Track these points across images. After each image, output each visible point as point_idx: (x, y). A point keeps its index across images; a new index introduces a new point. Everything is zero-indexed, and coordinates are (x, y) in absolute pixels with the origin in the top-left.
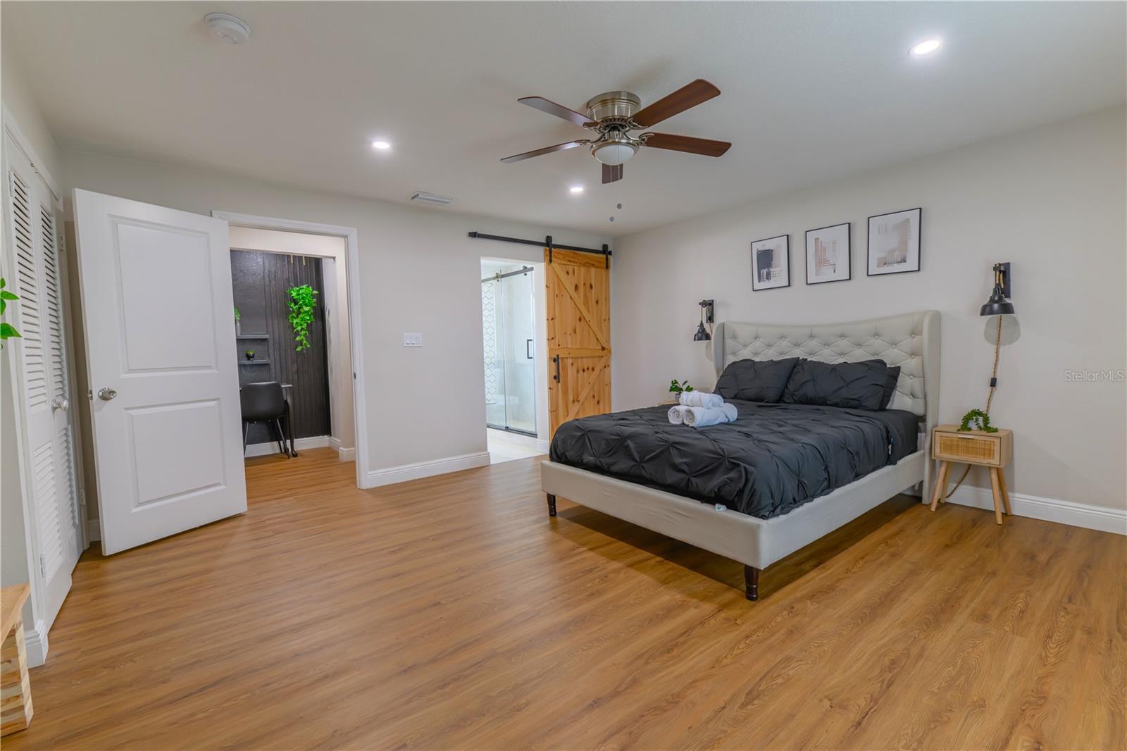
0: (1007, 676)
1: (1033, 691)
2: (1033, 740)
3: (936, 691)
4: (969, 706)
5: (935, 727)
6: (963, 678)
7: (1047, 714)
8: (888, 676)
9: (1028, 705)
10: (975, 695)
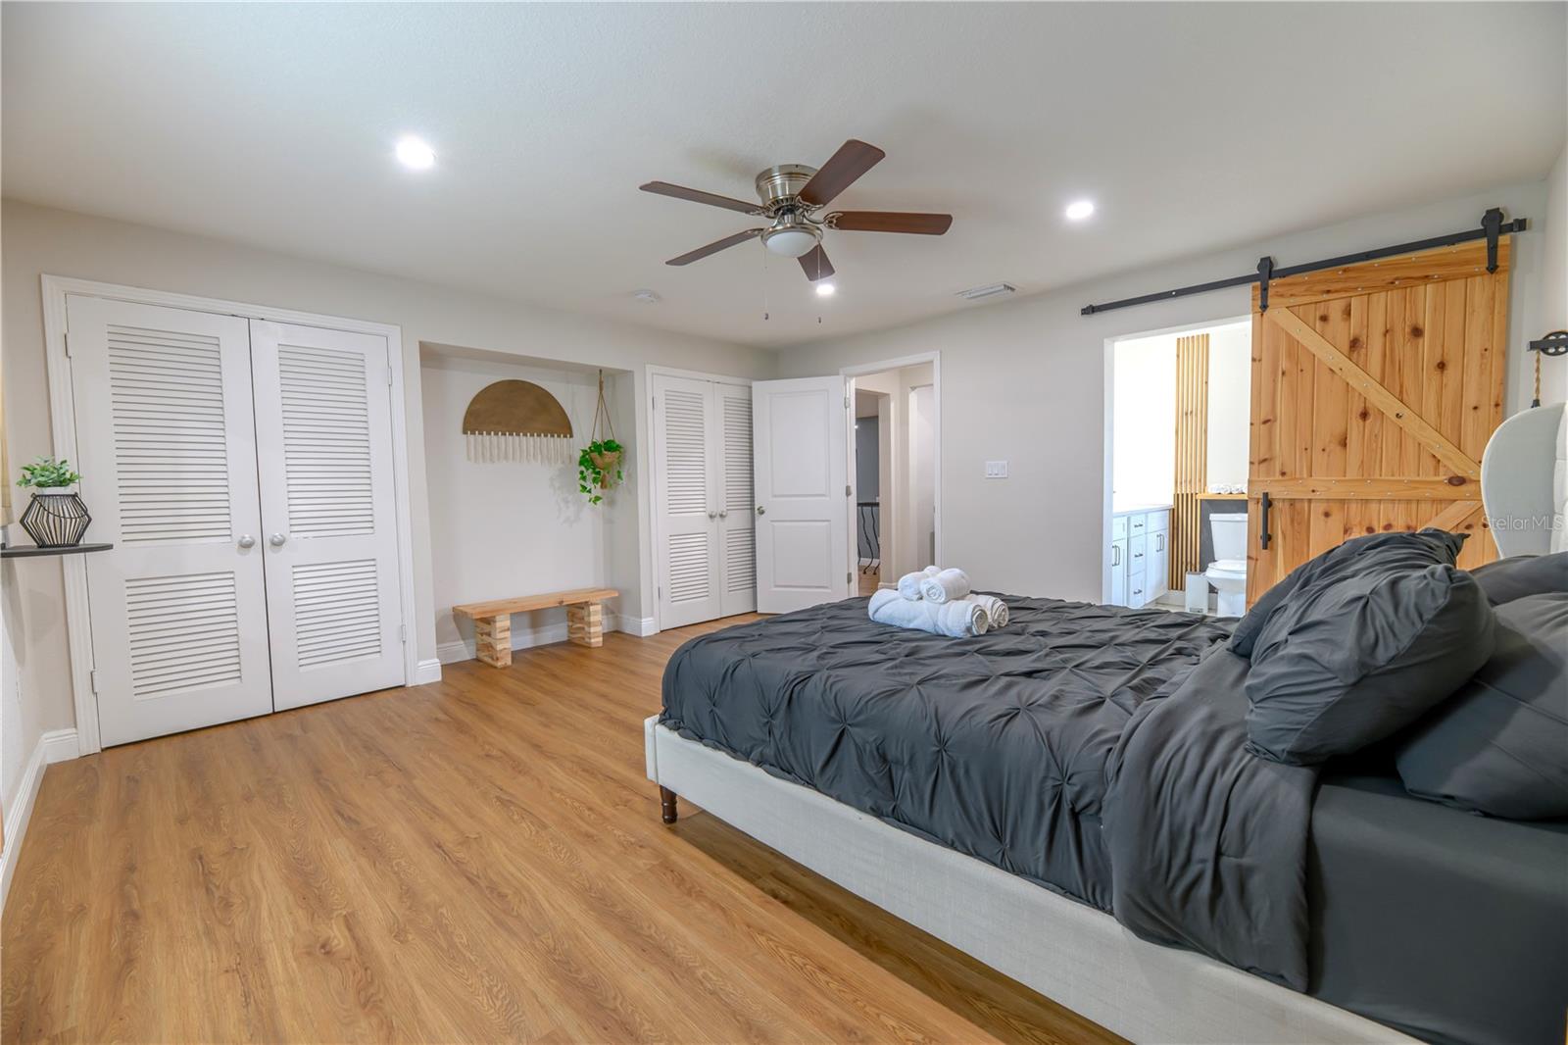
0: (419, 991)
1: (381, 1001)
2: (334, 950)
3: (440, 910)
4: (405, 926)
5: (401, 889)
6: (445, 946)
7: (345, 988)
8: (483, 884)
9: (369, 980)
10: (413, 939)
